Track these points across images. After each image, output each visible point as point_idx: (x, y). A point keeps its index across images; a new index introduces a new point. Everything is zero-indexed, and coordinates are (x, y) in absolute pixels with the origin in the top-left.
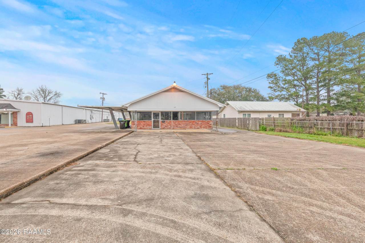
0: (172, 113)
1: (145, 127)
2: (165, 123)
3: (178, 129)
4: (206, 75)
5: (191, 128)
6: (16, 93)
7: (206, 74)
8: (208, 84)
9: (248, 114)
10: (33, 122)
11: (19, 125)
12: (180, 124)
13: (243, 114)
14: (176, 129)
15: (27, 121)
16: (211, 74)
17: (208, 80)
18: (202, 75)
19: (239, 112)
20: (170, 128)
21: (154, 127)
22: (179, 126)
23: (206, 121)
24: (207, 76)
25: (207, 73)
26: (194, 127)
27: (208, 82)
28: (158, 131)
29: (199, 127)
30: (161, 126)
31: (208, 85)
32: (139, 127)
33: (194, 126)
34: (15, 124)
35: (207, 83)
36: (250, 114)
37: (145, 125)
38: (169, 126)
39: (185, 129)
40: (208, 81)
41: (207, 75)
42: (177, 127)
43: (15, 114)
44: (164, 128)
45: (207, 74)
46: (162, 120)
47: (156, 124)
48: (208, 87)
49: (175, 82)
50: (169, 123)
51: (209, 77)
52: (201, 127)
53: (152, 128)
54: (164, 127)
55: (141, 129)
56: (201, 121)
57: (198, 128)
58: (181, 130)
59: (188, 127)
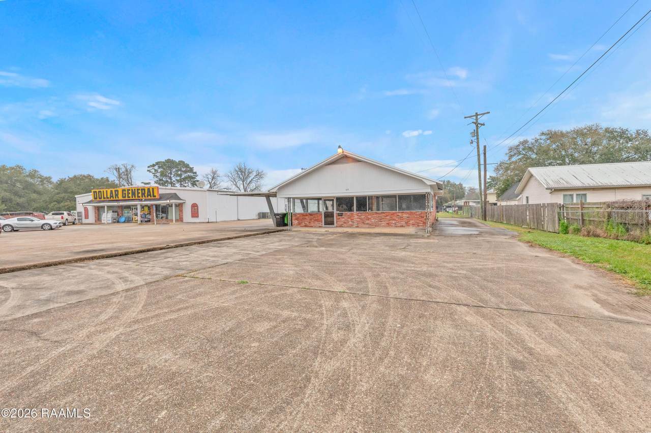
0: (355, 199)
1: (312, 224)
2: (343, 216)
3: (365, 228)
4: (475, 118)
5: (389, 225)
6: (210, 177)
7: (474, 116)
8: (477, 136)
9: (577, 195)
10: (198, 217)
11: (184, 221)
12: (368, 219)
13: (564, 196)
14: (362, 227)
15: (193, 216)
16: (484, 114)
17: (477, 126)
18: (465, 118)
19: (552, 190)
20: (351, 226)
21: (325, 225)
22: (367, 222)
23: (418, 213)
24: (477, 119)
25: (477, 113)
26: (395, 224)
27: (477, 132)
28: (331, 229)
29: (403, 223)
30: (337, 222)
31: (478, 139)
32: (303, 224)
33: (393, 222)
34: (180, 220)
35: (476, 134)
36: (585, 195)
37: (313, 220)
38: (350, 223)
39: (376, 226)
40: (477, 129)
41: (477, 117)
42: (363, 224)
43: (180, 206)
44: (341, 226)
45: (477, 115)
46: (338, 212)
47: (329, 219)
48: (478, 143)
49: (340, 147)
50: (350, 217)
51: (481, 120)
52: (407, 224)
53: (323, 226)
54: (341, 223)
55: (306, 226)
56: (408, 213)
57: (402, 226)
58: (371, 229)
59: (384, 223)
